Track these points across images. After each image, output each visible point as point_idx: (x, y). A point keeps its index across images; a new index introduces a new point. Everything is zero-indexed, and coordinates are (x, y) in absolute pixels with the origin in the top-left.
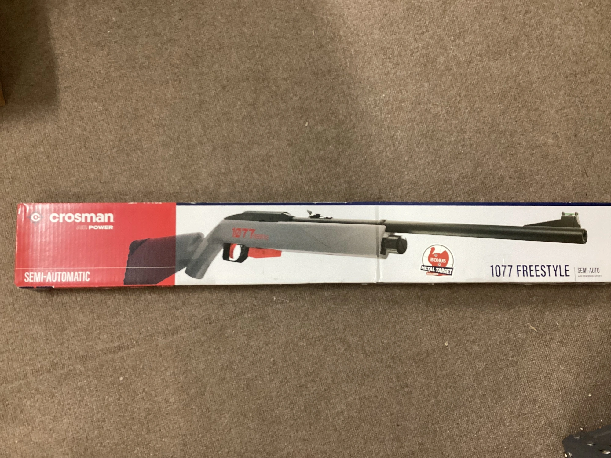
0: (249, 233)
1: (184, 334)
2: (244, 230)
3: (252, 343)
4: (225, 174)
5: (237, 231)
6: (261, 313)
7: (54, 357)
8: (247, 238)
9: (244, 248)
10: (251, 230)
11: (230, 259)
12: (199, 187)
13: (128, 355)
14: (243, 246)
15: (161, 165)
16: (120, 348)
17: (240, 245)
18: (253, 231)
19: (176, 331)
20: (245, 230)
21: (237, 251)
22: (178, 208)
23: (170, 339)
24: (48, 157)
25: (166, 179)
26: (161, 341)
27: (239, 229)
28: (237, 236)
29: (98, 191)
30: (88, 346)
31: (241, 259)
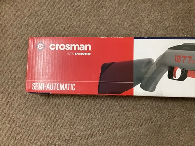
0: (187, 59)
1: (134, 129)
2: (183, 57)
3: (181, 138)
4: (160, 22)
5: (178, 58)
6: (188, 117)
7: (49, 139)
8: (186, 63)
9: (184, 70)
10: (189, 57)
11: (174, 78)
12: (143, 30)
13: (97, 141)
14: (183, 68)
15: (118, 16)
16: (91, 136)
17: (181, 68)
18: (190, 58)
19: (128, 126)
20: (185, 57)
21: (178, 73)
22: (135, 41)
23: (124, 132)
24: (49, 12)
25: (121, 26)
26: (118, 133)
27: (180, 57)
28: (178, 62)
29: (78, 33)
30: (70, 133)
31: (182, 79)
